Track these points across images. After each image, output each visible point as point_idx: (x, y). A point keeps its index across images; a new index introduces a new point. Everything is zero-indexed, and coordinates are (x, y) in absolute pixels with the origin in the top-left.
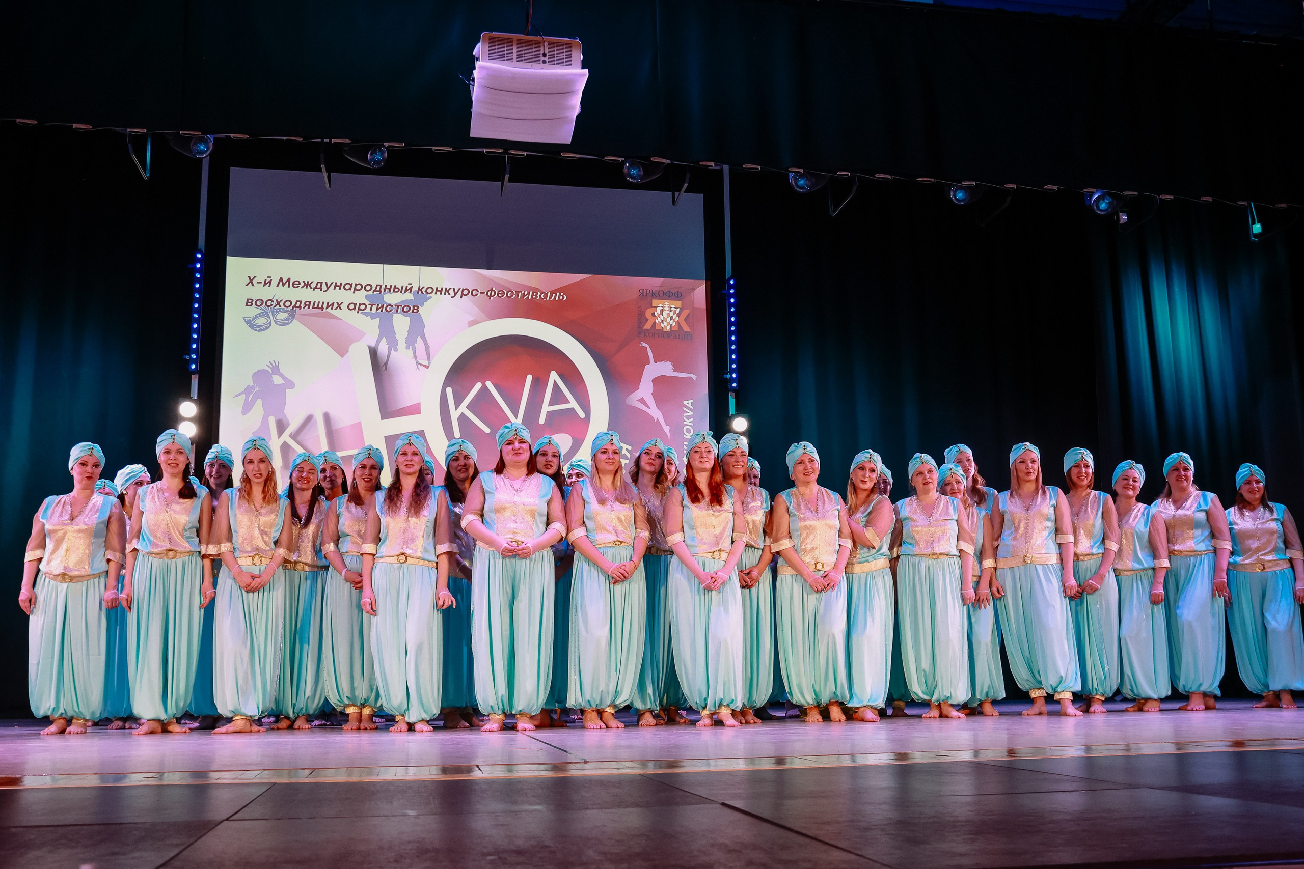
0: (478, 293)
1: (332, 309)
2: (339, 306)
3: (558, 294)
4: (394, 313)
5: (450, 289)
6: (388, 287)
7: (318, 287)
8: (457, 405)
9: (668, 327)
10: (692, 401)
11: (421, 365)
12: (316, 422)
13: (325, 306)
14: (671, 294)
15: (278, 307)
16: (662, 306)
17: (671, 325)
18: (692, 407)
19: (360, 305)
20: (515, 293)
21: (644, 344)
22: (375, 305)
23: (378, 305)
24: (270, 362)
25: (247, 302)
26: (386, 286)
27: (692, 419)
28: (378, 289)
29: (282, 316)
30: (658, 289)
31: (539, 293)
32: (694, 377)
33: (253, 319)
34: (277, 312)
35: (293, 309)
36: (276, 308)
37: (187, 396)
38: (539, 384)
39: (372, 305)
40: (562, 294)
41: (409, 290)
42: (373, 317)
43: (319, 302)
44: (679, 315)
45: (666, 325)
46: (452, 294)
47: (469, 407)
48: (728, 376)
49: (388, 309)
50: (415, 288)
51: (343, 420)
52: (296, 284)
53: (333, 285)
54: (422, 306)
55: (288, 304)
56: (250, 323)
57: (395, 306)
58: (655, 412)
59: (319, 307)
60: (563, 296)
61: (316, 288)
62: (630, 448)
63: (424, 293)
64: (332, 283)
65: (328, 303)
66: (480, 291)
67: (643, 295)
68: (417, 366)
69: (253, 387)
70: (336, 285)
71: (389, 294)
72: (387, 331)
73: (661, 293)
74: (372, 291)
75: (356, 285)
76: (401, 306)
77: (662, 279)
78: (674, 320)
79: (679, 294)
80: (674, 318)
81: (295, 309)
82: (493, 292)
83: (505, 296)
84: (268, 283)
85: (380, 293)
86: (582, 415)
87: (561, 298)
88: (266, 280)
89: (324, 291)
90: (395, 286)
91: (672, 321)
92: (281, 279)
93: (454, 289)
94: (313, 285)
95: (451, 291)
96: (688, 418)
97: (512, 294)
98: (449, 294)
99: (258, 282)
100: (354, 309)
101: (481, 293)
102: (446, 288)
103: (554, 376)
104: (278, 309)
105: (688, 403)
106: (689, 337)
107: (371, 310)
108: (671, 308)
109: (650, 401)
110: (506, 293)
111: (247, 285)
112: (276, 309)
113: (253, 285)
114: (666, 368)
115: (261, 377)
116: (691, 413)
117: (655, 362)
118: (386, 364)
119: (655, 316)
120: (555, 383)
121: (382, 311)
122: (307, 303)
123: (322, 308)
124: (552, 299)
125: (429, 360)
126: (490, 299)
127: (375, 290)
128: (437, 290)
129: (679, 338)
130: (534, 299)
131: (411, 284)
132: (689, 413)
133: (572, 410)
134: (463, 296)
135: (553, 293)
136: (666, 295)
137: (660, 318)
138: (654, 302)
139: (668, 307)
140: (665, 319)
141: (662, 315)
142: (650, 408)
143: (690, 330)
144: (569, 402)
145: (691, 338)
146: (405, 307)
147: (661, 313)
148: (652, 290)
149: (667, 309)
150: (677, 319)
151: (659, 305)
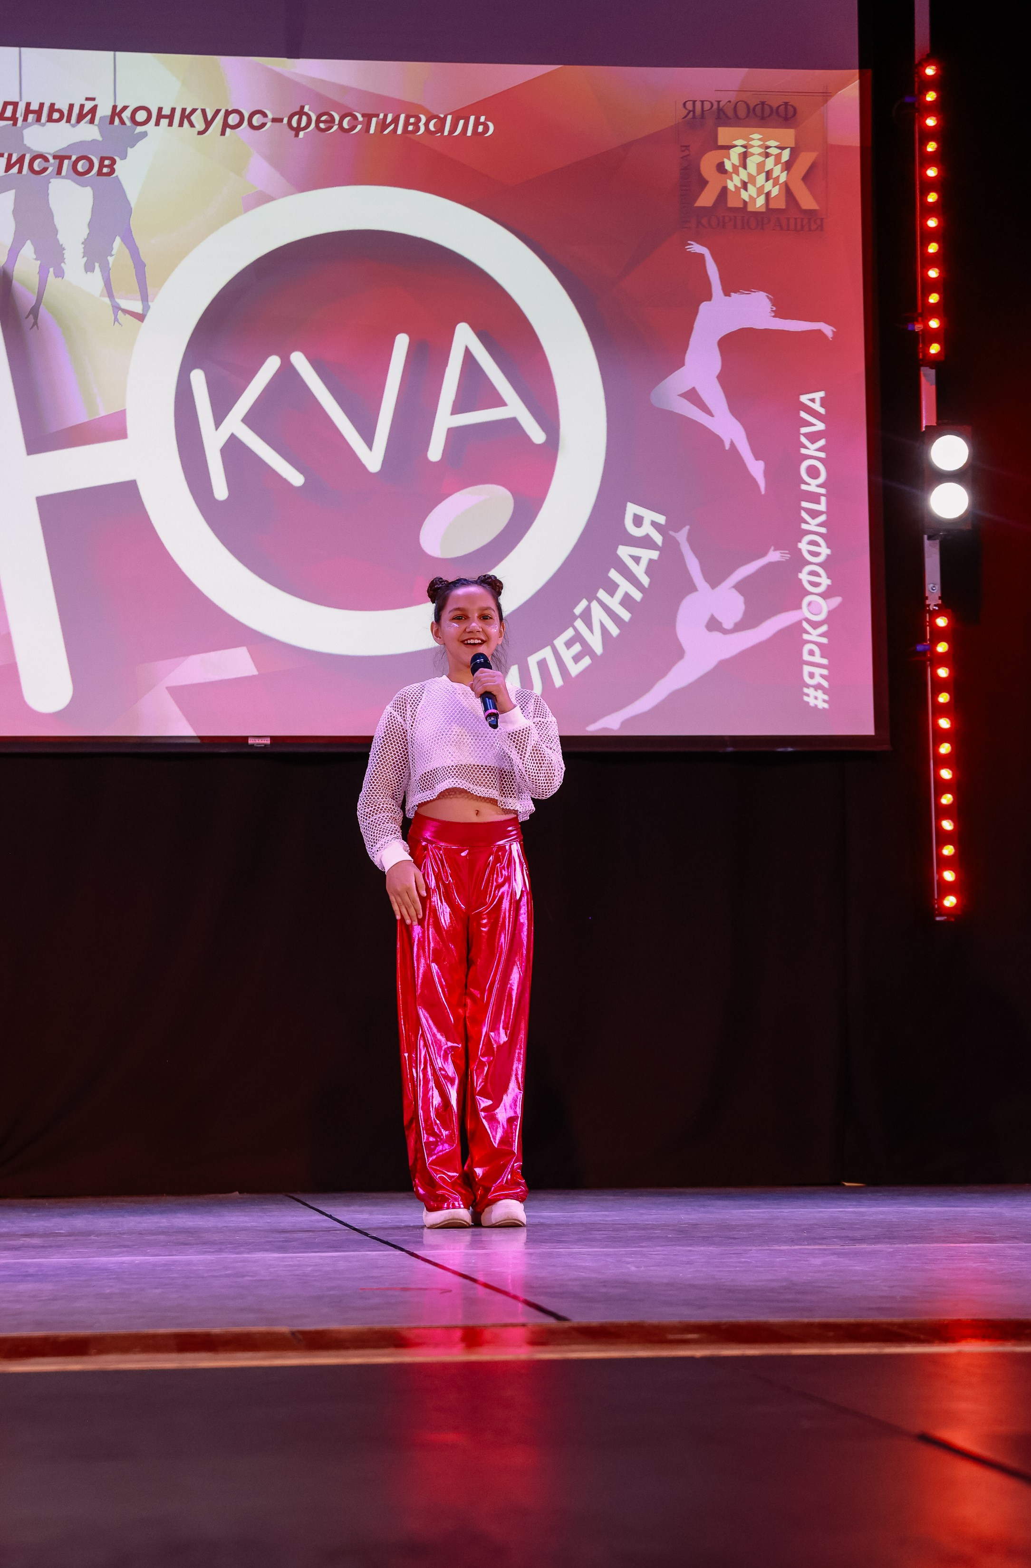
0: (264, 120)
3: (472, 118)
4: (50, 176)
5: (194, 111)
6: (35, 107)
8: (219, 416)
9: (760, 201)
10: (822, 394)
16: (743, 142)
17: (768, 194)
18: (822, 411)
20: (360, 119)
21: (696, 248)
22: (3, 155)
23: (10, 156)
26: (28, 105)
27: (822, 442)
28: (8, 113)
30: (732, 97)
31: (423, 119)
32: (828, 330)
40: (482, 119)
41: (87, 114)
44: (788, 166)
45: (755, 195)
46: (200, 125)
47: (249, 420)
48: (918, 327)
49: (36, 166)
50: (104, 111)
54: (124, 157)
57: (55, 157)
58: (724, 424)
60: (484, 123)
62: (661, 519)
63: (128, 122)
66: (270, 116)
67: (694, 117)
68: (115, 314)
71: (36, 127)
72: (35, 223)
73: (742, 112)
76: (69, 158)
77: (745, 71)
78: (776, 182)
79: (790, 109)
80: (775, 175)
82: (304, 119)
83: (335, 127)
85: (15, 124)
86: (537, 435)
87: (481, 129)
90: (52, 105)
91: (768, 186)
93: (204, 111)
95: (197, 118)
96: (813, 437)
97: (354, 123)
98: (192, 125)
101: (274, 120)
102: (184, 110)
105: (813, 400)
106: (813, 227)
108: (768, 147)
109: (714, 395)
110: (337, 118)
114: (754, 310)
116: (820, 426)
117: (727, 293)
118: (35, 311)
119: (725, 171)
120: (468, 355)
121: (20, 171)
124: (456, 133)
125: (145, 298)
126: (297, 135)
127: (2, 118)
128: (160, 116)
129: (788, 230)
130: (411, 132)
131: (93, 99)
132: (814, 425)
133: (513, 424)
134: (228, 130)
135: (460, 115)
136: (755, 114)
137: (738, 175)
138: (724, 134)
139: (759, 146)
140: (752, 179)
141: (745, 167)
142: (712, 416)
143: (818, 204)
144: (504, 404)
145: (821, 228)
146: (79, 159)
147: (742, 162)
148: (719, 102)
149: (756, 150)
150: (783, 178)
151: (736, 143)
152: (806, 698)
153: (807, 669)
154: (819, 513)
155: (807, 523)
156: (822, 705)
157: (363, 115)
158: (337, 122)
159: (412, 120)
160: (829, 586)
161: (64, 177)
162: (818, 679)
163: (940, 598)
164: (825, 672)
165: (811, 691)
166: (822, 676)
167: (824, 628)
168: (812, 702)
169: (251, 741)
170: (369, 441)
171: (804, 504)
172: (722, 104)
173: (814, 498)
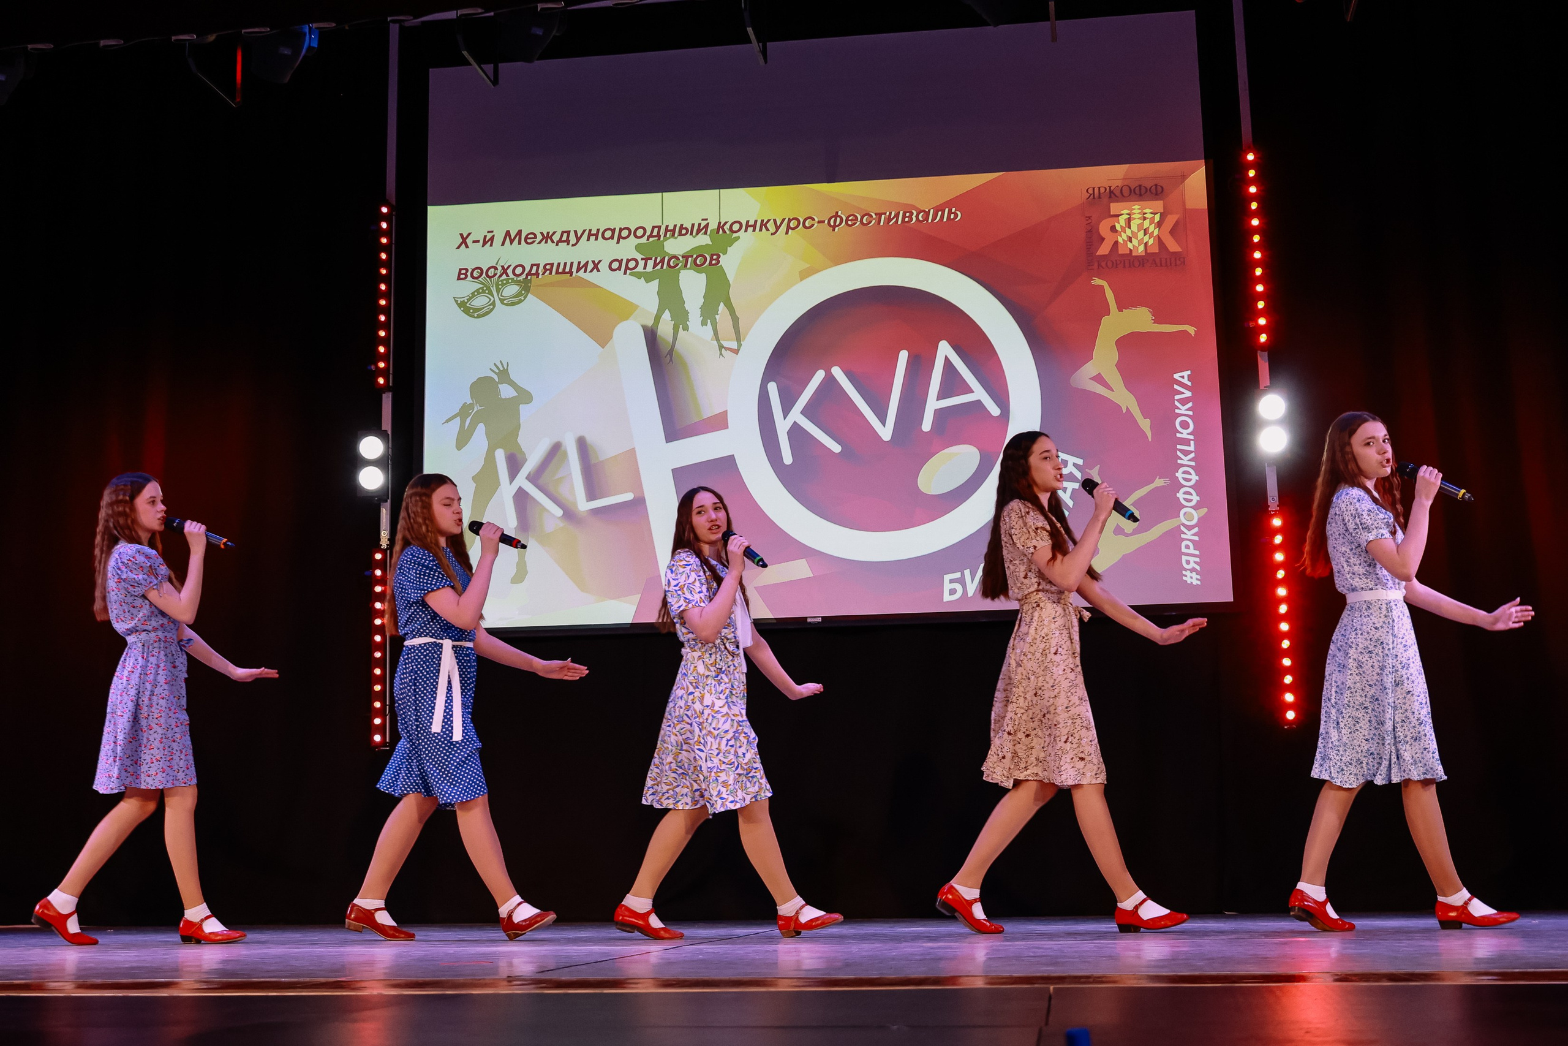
0: (813, 222)
1: (585, 271)
2: (596, 266)
3: (947, 210)
4: (680, 269)
5: (769, 221)
6: (671, 227)
7: (563, 239)
8: (786, 411)
9: (1141, 248)
10: (1189, 372)
11: (727, 349)
12: (565, 454)
13: (574, 269)
14: (1143, 190)
15: (504, 276)
16: (1128, 212)
17: (1146, 244)
18: (1189, 384)
19: (628, 261)
20: (874, 216)
21: (1097, 282)
22: (651, 259)
23: (656, 259)
24: (495, 364)
25: (460, 273)
26: (667, 226)
27: (1190, 405)
28: (655, 233)
29: (511, 290)
30: (1119, 183)
31: (915, 213)
32: (1191, 330)
33: (468, 300)
34: (503, 285)
35: (527, 277)
36: (501, 279)
37: (374, 428)
38: (920, 366)
39: (646, 260)
40: (953, 210)
41: (703, 229)
42: (648, 278)
43: (565, 264)
44: (1159, 225)
45: (1137, 245)
46: (772, 229)
47: (804, 412)
48: (1251, 324)
49: (672, 264)
50: (713, 226)
51: (607, 448)
52: (531, 238)
53: (586, 233)
54: (725, 253)
55: (519, 271)
56: (465, 306)
57: (683, 257)
58: (1124, 398)
59: (565, 271)
60: (954, 213)
61: (560, 241)
62: (1080, 462)
63: (728, 232)
64: (584, 231)
65: (579, 263)
66: (817, 220)
67: (1094, 198)
68: (721, 351)
69: (471, 406)
70: (590, 234)
72: (671, 299)
73: (1126, 192)
74: (646, 237)
75: (621, 230)
76: (692, 256)
77: (1128, 165)
78: (1151, 235)
79: (1159, 189)
80: (1150, 231)
81: (529, 277)
82: (838, 219)
83: (858, 223)
84: (488, 241)
85: (659, 239)
86: (995, 411)
87: (952, 216)
88: (485, 237)
89: (573, 245)
90: (682, 225)
91: (1146, 239)
92: (508, 233)
93: (775, 221)
94: (556, 238)
95: (771, 226)
96: (1184, 402)
97: (871, 219)
98: (767, 229)
99: (474, 242)
100: (619, 268)
101: (819, 222)
102: (762, 221)
103: (944, 349)
104: (504, 279)
105: (1183, 377)
106: (1178, 262)
107: (645, 268)
108: (1145, 214)
109: (1114, 378)
110: (859, 218)
111: (458, 247)
112: (502, 281)
113: (467, 247)
114: (1141, 320)
115: (483, 388)
116: (1188, 394)
117: (1120, 310)
118: (671, 352)
119: (1117, 231)
120: (947, 360)
121: (662, 267)
122: (548, 267)
123: (571, 273)
124: (936, 221)
126: (834, 230)
127: (651, 236)
128: (748, 226)
129: (1161, 266)
130: (907, 222)
131: (707, 219)
132: (1184, 393)
133: (978, 403)
134: (790, 230)
135: (939, 209)
136: (1135, 192)
137: (1125, 233)
138: (1114, 208)
139: (1138, 213)
140: (1135, 235)
141: (1130, 228)
142: (1113, 391)
143: (1182, 248)
144: (972, 391)
145: (1184, 263)
146: (697, 257)
147: (1127, 224)
148: (1110, 187)
149: (1137, 216)
150: (1156, 232)
151: (1122, 212)
152: (1184, 578)
153: (1184, 558)
154: (1190, 452)
155: (1182, 459)
156: (1195, 582)
157: (876, 214)
158: (859, 220)
159: (907, 215)
160: (1198, 501)
161: (688, 269)
162: (1192, 565)
163: (1278, 506)
164: (1198, 560)
165: (1188, 573)
166: (1195, 562)
167: (1196, 530)
168: (1189, 581)
169: (809, 620)
170: (883, 421)
171: (1179, 447)
172: (1112, 188)
173: (1186, 442)
